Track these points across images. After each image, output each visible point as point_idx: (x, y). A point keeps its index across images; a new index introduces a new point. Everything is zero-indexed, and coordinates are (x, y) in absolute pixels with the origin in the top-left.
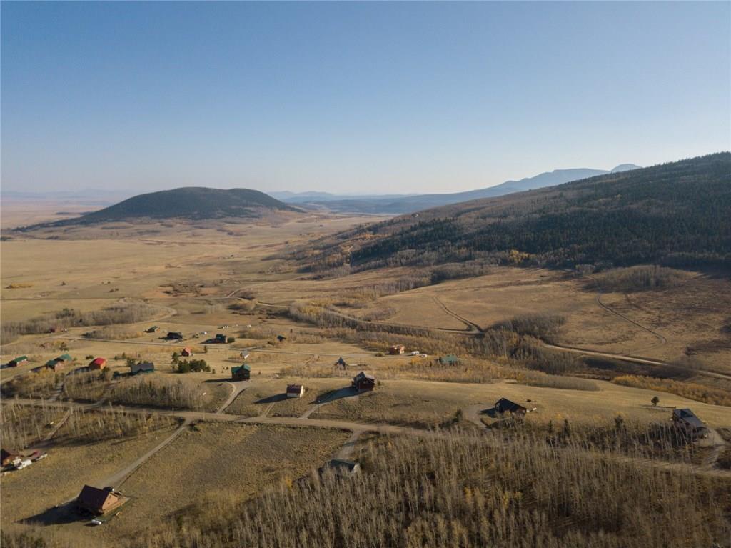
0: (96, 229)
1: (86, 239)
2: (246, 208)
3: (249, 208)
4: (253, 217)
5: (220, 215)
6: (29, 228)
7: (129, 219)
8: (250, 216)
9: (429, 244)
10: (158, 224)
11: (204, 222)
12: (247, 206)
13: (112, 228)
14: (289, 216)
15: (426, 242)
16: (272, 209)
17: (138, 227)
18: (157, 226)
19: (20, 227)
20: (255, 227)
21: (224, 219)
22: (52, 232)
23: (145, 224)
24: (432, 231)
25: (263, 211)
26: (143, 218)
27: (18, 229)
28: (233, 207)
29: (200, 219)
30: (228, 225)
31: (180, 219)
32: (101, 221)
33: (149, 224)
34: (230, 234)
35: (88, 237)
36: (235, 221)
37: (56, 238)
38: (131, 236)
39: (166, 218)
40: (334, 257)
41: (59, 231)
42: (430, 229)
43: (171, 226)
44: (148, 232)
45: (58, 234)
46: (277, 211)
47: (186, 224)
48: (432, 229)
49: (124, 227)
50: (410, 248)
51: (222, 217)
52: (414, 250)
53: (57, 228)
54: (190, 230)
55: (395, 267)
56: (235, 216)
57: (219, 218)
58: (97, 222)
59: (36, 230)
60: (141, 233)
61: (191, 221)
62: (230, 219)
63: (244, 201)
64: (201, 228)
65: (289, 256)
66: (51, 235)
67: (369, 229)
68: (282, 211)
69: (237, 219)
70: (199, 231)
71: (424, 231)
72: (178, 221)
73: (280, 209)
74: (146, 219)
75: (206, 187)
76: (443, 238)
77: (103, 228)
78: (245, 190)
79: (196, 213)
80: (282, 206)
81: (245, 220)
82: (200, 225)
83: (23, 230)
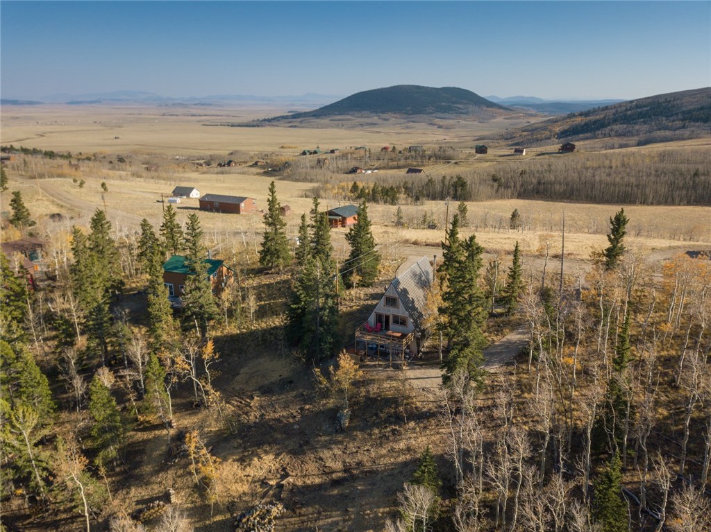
0: (325, 121)
1: (318, 128)
2: (455, 105)
3: (458, 105)
4: (463, 113)
5: (431, 111)
6: (274, 119)
7: (350, 113)
8: (459, 112)
9: (642, 120)
10: (376, 118)
11: (416, 117)
12: (456, 103)
13: (339, 120)
14: (496, 113)
15: (638, 119)
16: (480, 106)
17: (358, 120)
18: (375, 119)
19: (267, 118)
20: (462, 122)
21: (434, 115)
22: (290, 122)
23: (365, 117)
24: (647, 110)
25: (471, 108)
26: (363, 112)
27: (265, 120)
28: (443, 104)
29: (413, 114)
30: (438, 120)
31: (395, 113)
32: (329, 114)
33: (368, 117)
34: (440, 127)
35: (320, 126)
36: (445, 116)
37: (295, 127)
38: (353, 127)
39: (383, 112)
40: (542, 134)
41: (296, 121)
42: (645, 109)
43: (387, 120)
44: (368, 124)
45: (296, 124)
46: (485, 108)
47: (400, 118)
48: (649, 108)
49: (348, 120)
50: (621, 124)
51: (432, 113)
52: (626, 126)
53: (295, 120)
54: (404, 123)
55: (603, 138)
56: (445, 112)
57: (429, 113)
58: (325, 115)
59: (278, 121)
60: (362, 125)
61: (404, 116)
62: (440, 115)
63: (454, 99)
64: (413, 122)
65: (498, 137)
66: (290, 124)
67: (581, 115)
68: (490, 109)
69: (446, 115)
70: (411, 124)
71: (639, 110)
72: (393, 115)
73: (488, 107)
74: (366, 113)
75: (420, 85)
76: (658, 115)
77: (331, 120)
78: (454, 88)
79: (409, 108)
80: (490, 104)
81: (453, 116)
82: (413, 120)
83: (269, 120)
